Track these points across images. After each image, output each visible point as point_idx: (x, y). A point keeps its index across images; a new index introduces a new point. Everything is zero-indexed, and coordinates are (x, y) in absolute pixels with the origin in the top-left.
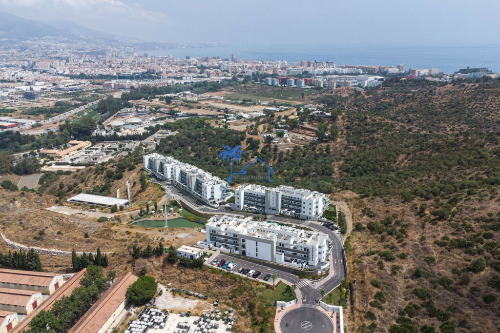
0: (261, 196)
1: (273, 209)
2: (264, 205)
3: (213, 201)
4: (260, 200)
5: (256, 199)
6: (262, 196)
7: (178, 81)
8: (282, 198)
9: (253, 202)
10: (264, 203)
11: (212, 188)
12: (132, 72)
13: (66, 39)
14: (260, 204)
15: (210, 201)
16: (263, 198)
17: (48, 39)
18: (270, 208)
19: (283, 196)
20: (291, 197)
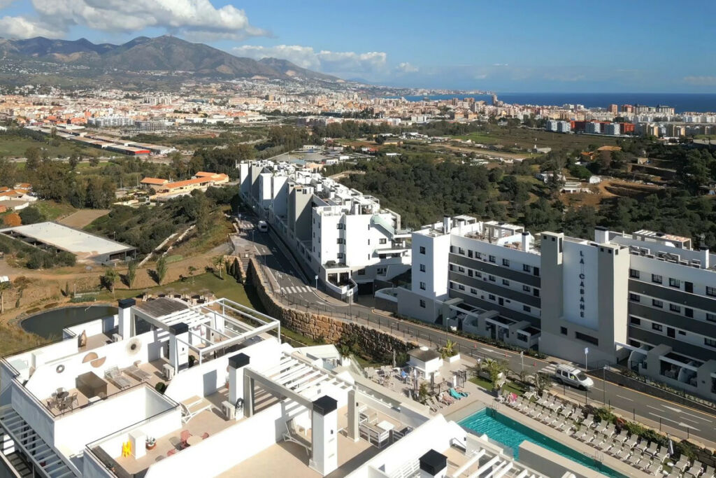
0: (520, 269)
1: (579, 336)
2: (534, 311)
3: (338, 271)
4: (516, 285)
5: (499, 280)
6: (526, 268)
7: (404, 122)
8: (632, 286)
9: (486, 294)
10: (537, 303)
11: (342, 227)
12: (343, 111)
13: (277, 80)
14: (517, 306)
15: (329, 271)
16: (531, 275)
17: (257, 79)
18: (564, 331)
19: (633, 273)
20: (689, 286)
